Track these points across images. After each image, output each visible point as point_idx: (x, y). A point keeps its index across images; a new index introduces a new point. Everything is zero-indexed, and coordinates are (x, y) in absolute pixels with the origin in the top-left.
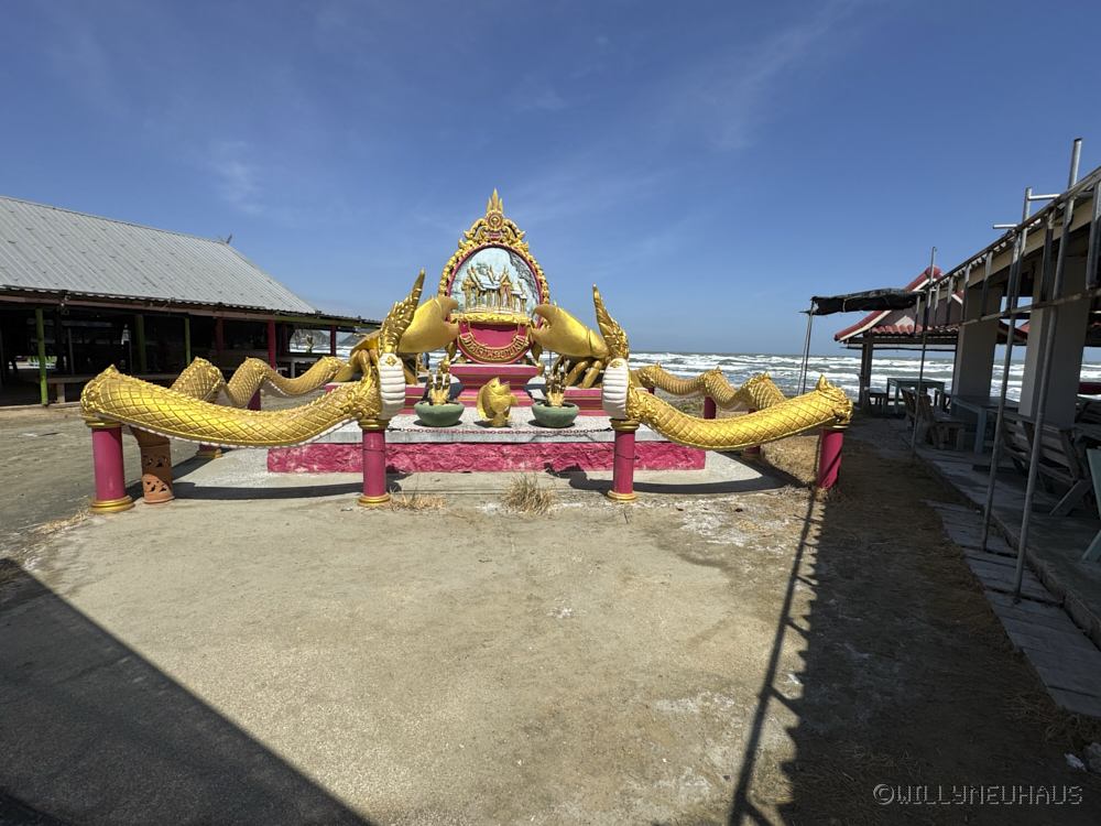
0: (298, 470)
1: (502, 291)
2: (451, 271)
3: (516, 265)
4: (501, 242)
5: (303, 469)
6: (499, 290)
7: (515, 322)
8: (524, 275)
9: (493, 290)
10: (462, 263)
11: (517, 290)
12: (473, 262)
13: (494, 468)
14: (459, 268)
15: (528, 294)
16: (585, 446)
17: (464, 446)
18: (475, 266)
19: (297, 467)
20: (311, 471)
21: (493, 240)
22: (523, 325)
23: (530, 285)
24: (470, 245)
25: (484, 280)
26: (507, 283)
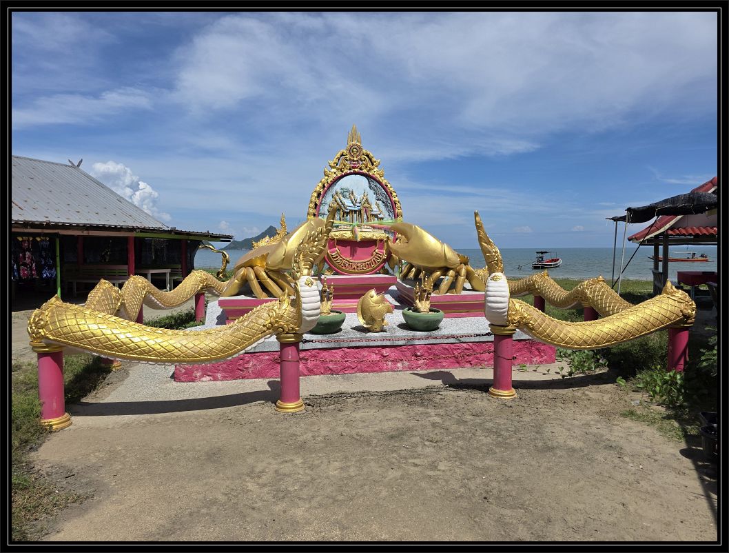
0: (204, 379)
1: (362, 212)
2: (319, 195)
3: (374, 190)
4: (361, 169)
5: (208, 378)
6: (360, 211)
7: (375, 238)
8: (380, 197)
9: (355, 211)
10: (328, 188)
11: (375, 210)
12: (337, 187)
13: (377, 369)
14: (326, 193)
15: (384, 213)
16: (452, 346)
17: (349, 350)
18: (339, 191)
19: (202, 376)
20: (215, 379)
21: (353, 167)
22: (381, 240)
23: (386, 206)
24: (334, 173)
25: (347, 202)
26: (366, 205)
